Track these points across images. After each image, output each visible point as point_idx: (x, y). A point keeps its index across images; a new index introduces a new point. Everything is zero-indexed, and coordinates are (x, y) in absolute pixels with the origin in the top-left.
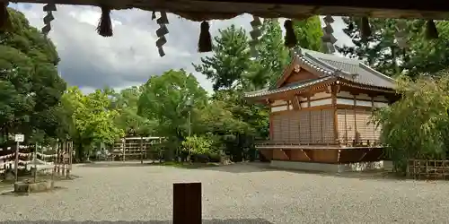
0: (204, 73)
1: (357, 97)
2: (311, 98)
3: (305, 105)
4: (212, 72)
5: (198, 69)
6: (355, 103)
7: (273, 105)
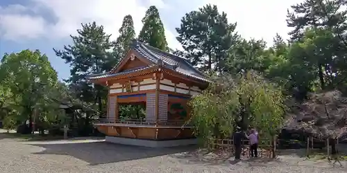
0: (63, 58)
1: (177, 85)
2: (141, 83)
3: (135, 89)
4: (71, 58)
5: (58, 54)
6: (175, 90)
7: (111, 87)
